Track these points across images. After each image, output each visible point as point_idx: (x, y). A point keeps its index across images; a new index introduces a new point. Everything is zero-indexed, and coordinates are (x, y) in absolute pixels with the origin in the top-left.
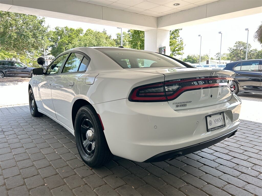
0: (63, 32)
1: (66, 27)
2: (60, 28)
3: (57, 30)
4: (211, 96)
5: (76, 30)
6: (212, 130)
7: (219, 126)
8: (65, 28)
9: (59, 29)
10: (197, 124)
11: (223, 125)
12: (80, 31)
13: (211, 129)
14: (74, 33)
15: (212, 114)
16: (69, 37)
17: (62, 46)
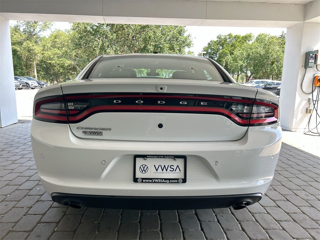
0: (226, 40)
1: (230, 34)
2: (223, 36)
3: (220, 38)
4: (160, 126)
5: (242, 37)
6: (144, 181)
7: (165, 179)
8: (228, 35)
9: (222, 38)
10: (103, 164)
11: (178, 179)
12: (247, 38)
13: (143, 179)
14: (239, 40)
15: (149, 155)
16: (232, 46)
17: (221, 58)
